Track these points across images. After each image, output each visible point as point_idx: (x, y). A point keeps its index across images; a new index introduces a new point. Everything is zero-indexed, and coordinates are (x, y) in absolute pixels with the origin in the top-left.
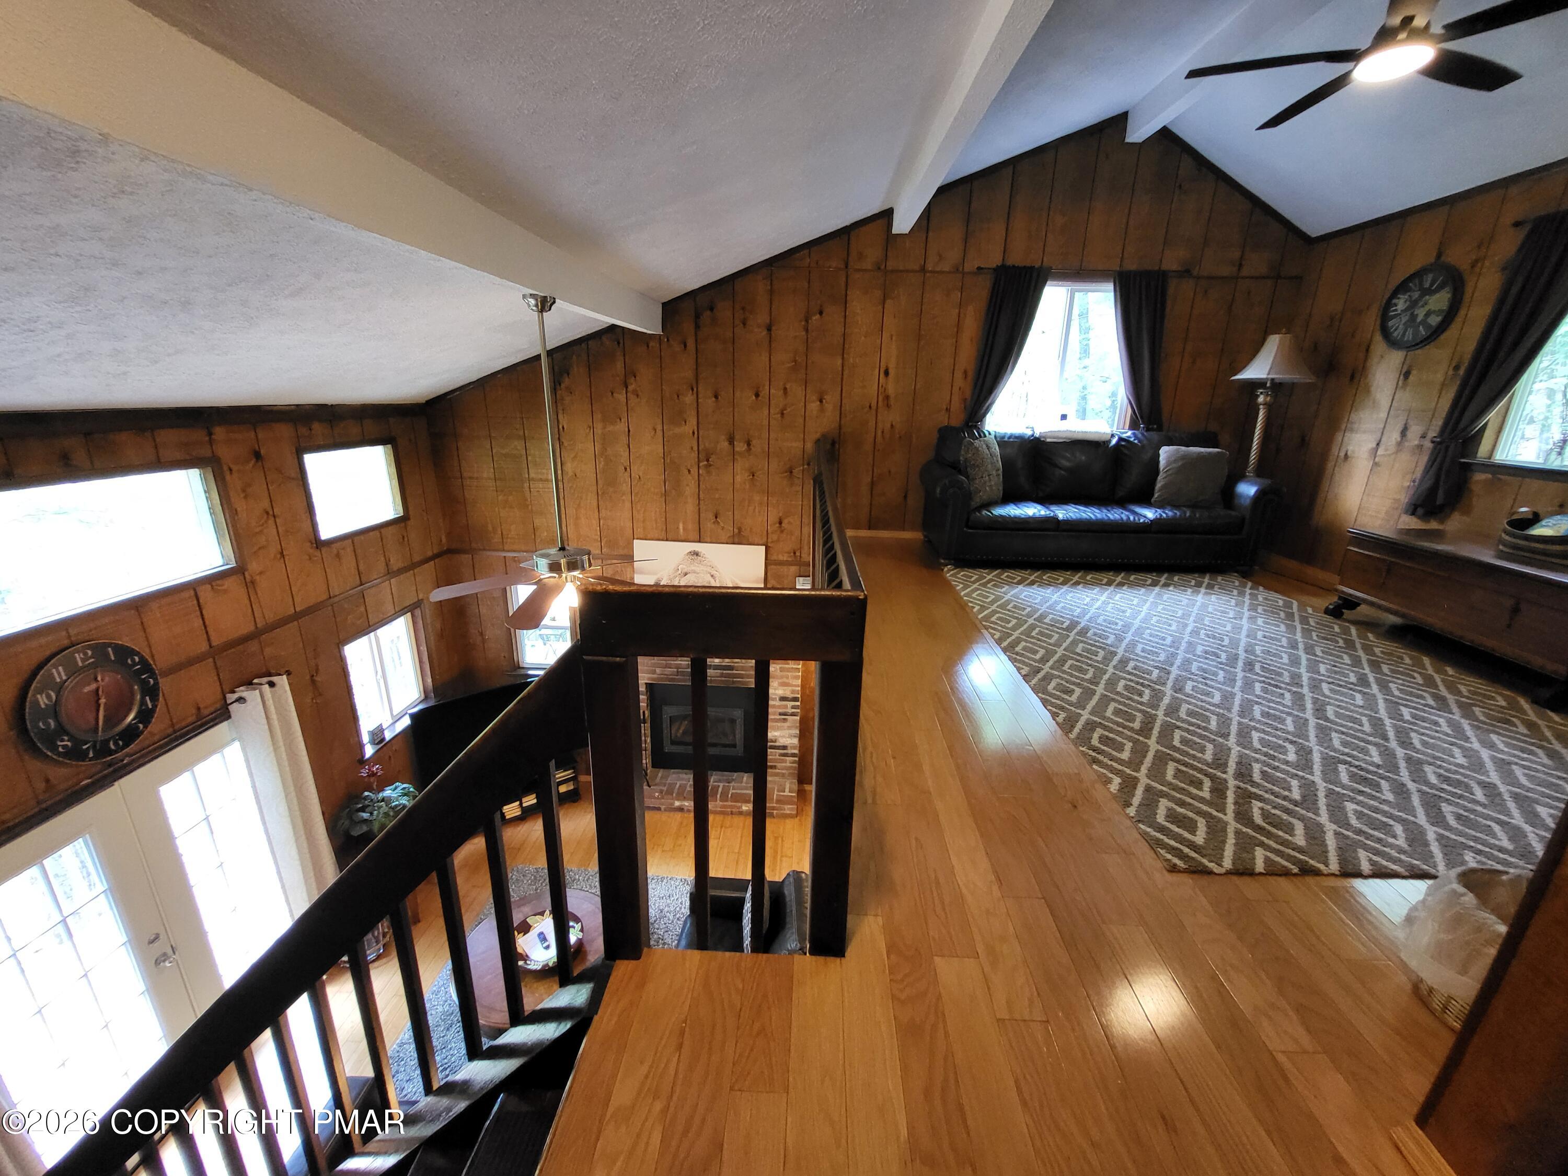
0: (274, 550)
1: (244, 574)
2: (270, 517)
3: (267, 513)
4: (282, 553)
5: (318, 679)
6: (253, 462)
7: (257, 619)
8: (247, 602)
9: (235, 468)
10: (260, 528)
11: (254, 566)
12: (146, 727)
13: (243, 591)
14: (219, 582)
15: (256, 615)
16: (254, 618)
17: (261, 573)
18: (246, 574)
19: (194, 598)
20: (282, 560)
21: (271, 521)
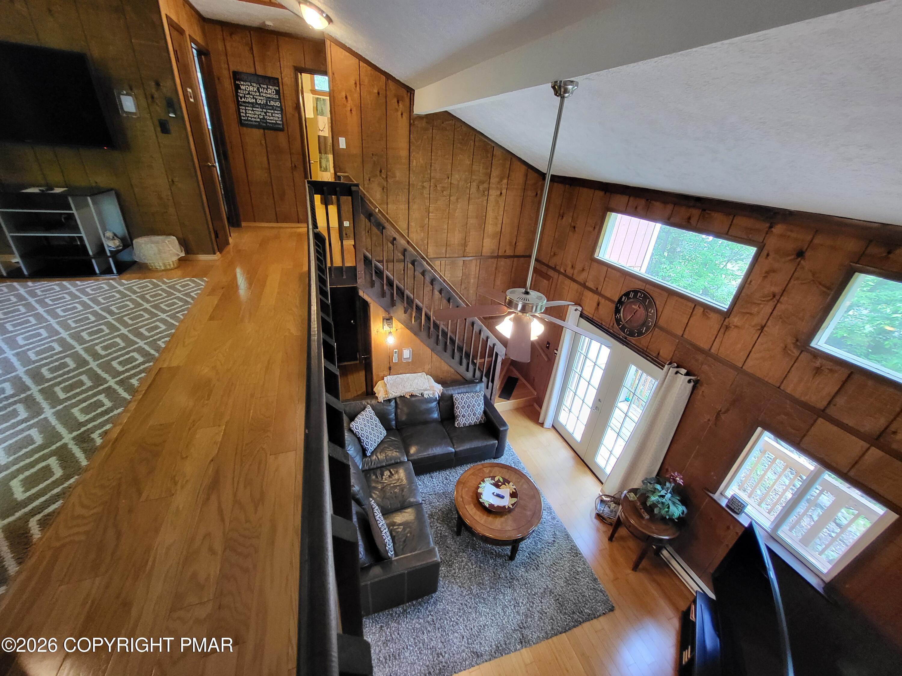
0: (758, 320)
1: (725, 318)
2: (774, 299)
3: (774, 296)
4: (763, 328)
5: (723, 417)
6: (793, 257)
7: (713, 347)
8: (716, 333)
9: (772, 255)
10: (760, 302)
11: (735, 320)
12: (637, 336)
13: (716, 327)
14: (709, 311)
15: (714, 344)
16: (713, 344)
17: (736, 327)
18: (727, 320)
19: (692, 309)
20: (759, 332)
21: (772, 304)
